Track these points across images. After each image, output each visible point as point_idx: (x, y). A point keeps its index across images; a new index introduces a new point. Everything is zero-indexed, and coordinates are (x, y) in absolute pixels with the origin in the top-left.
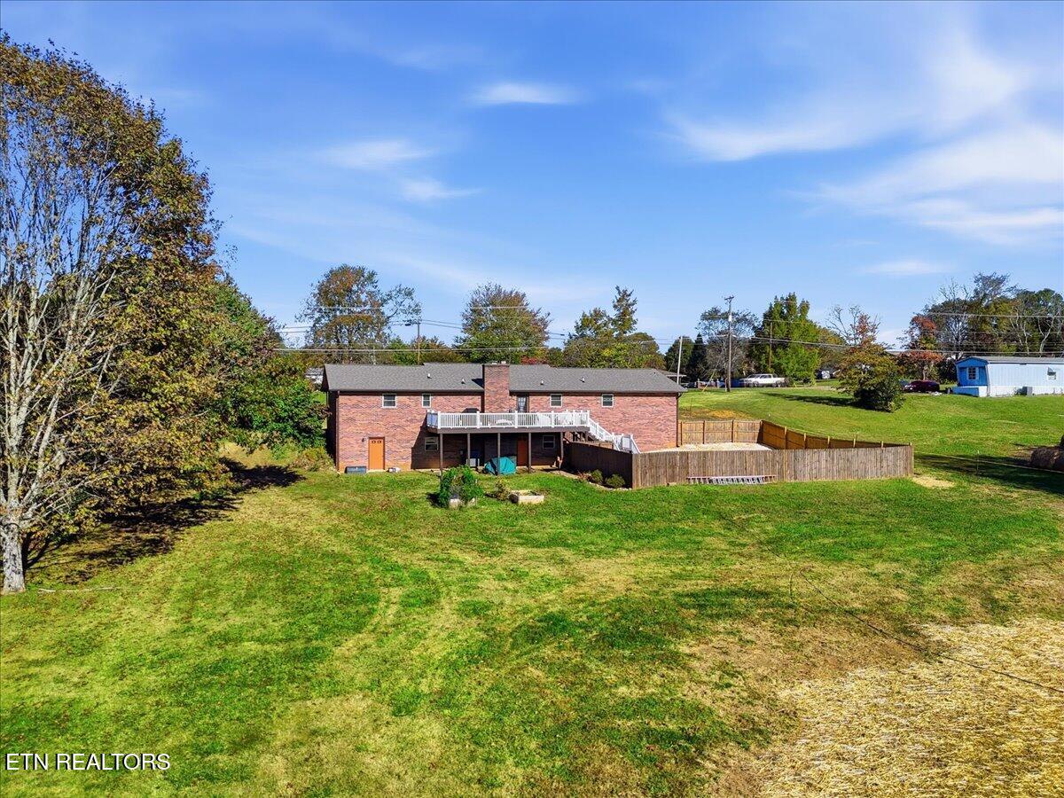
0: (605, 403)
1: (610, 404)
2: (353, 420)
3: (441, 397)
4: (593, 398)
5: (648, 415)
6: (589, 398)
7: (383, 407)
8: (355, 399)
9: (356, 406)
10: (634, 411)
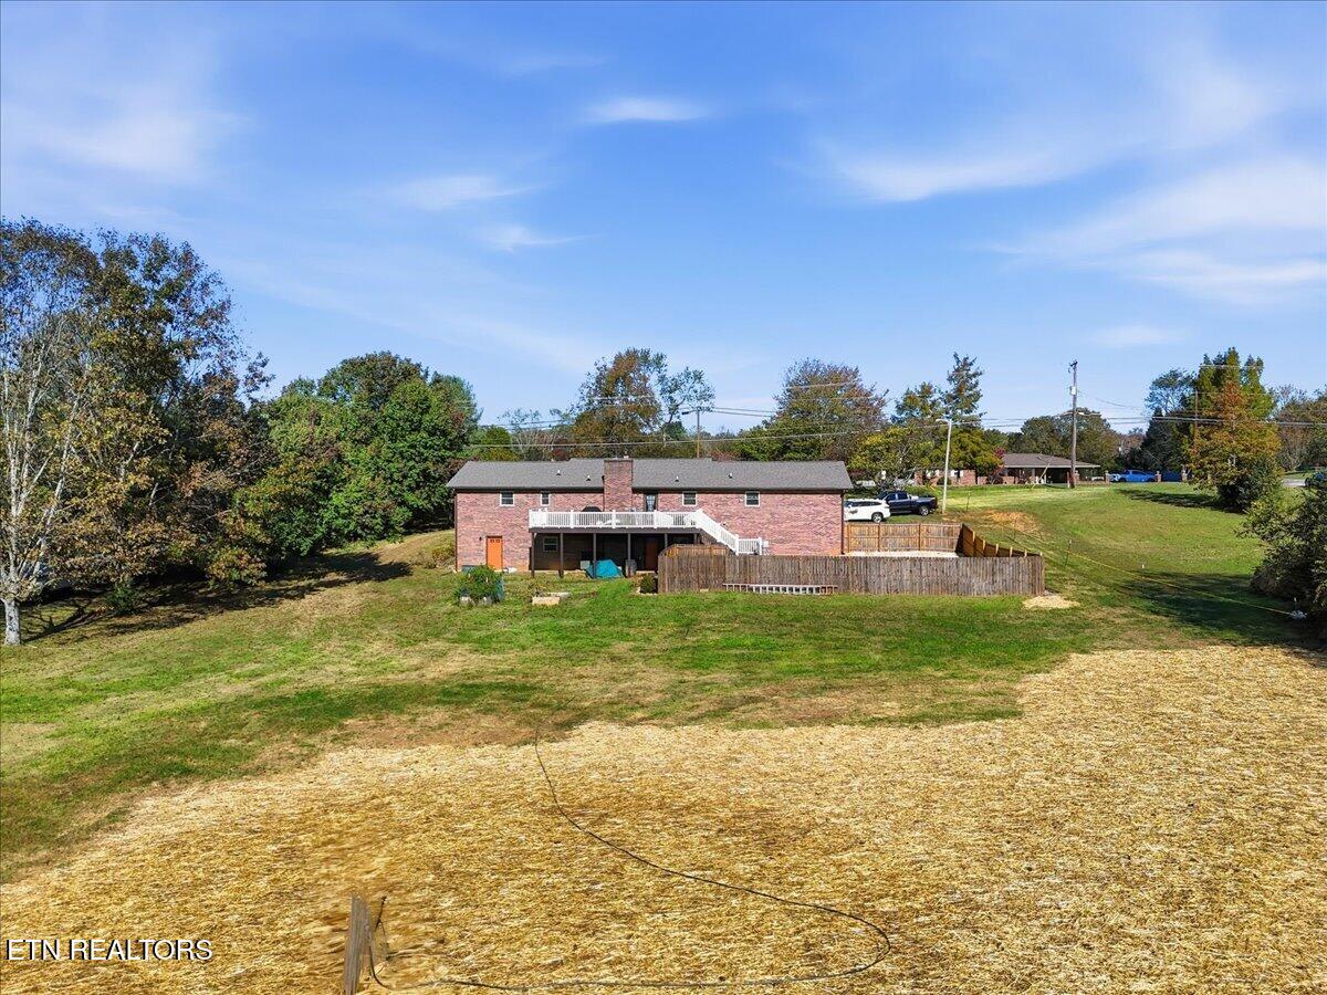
0: (749, 502)
1: (756, 502)
2: (471, 518)
3: (561, 495)
4: (734, 496)
5: (803, 516)
6: (729, 496)
7: (501, 505)
8: (473, 497)
9: (473, 504)
10: (784, 511)
